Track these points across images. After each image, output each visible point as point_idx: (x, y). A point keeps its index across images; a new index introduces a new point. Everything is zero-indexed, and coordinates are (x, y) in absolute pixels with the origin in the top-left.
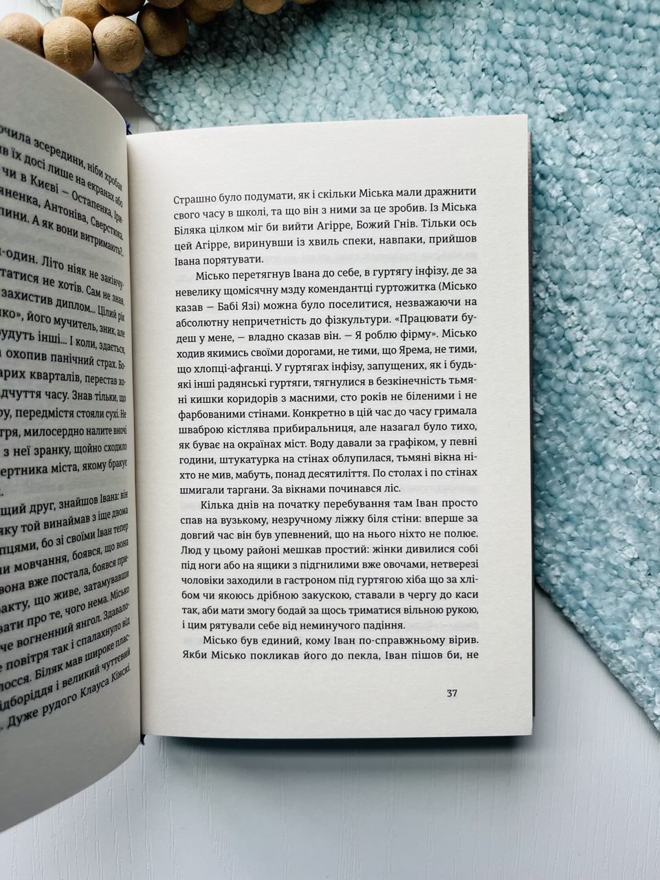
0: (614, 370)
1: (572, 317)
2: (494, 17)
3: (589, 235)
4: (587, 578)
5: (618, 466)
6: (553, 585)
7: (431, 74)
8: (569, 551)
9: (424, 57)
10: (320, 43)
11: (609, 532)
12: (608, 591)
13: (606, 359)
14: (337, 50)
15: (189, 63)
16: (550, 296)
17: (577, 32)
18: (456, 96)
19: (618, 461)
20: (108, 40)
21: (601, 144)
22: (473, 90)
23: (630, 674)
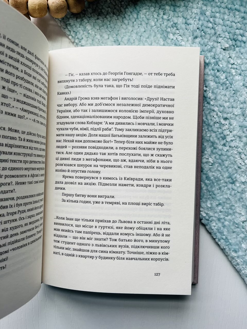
0: (241, 147)
1: (226, 126)
2: (203, 9)
3: (235, 95)
4: (226, 227)
5: (240, 185)
6: (212, 229)
7: (178, 28)
8: (219, 217)
9: (176, 21)
10: (136, 13)
11: (235, 210)
12: (233, 233)
13: (238, 143)
14: (142, 16)
15: (84, 16)
16: (218, 117)
17: (234, 17)
18: (187, 37)
19: (241, 183)
20: (53, 5)
21: (241, 60)
22: (194, 36)
23: (240, 266)
